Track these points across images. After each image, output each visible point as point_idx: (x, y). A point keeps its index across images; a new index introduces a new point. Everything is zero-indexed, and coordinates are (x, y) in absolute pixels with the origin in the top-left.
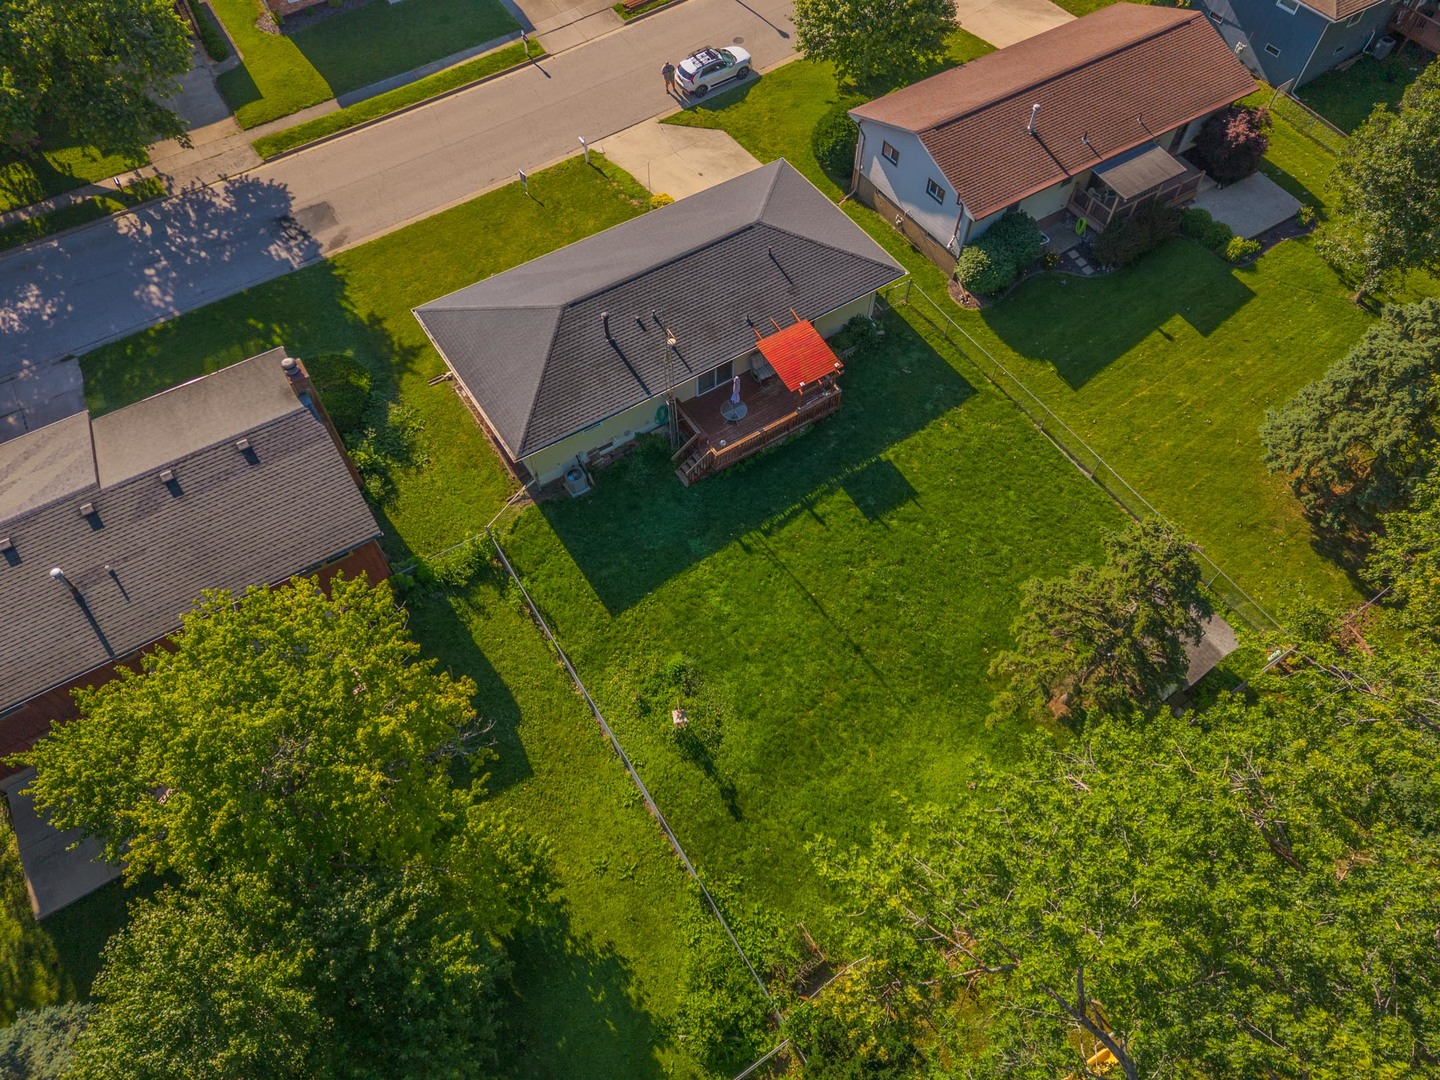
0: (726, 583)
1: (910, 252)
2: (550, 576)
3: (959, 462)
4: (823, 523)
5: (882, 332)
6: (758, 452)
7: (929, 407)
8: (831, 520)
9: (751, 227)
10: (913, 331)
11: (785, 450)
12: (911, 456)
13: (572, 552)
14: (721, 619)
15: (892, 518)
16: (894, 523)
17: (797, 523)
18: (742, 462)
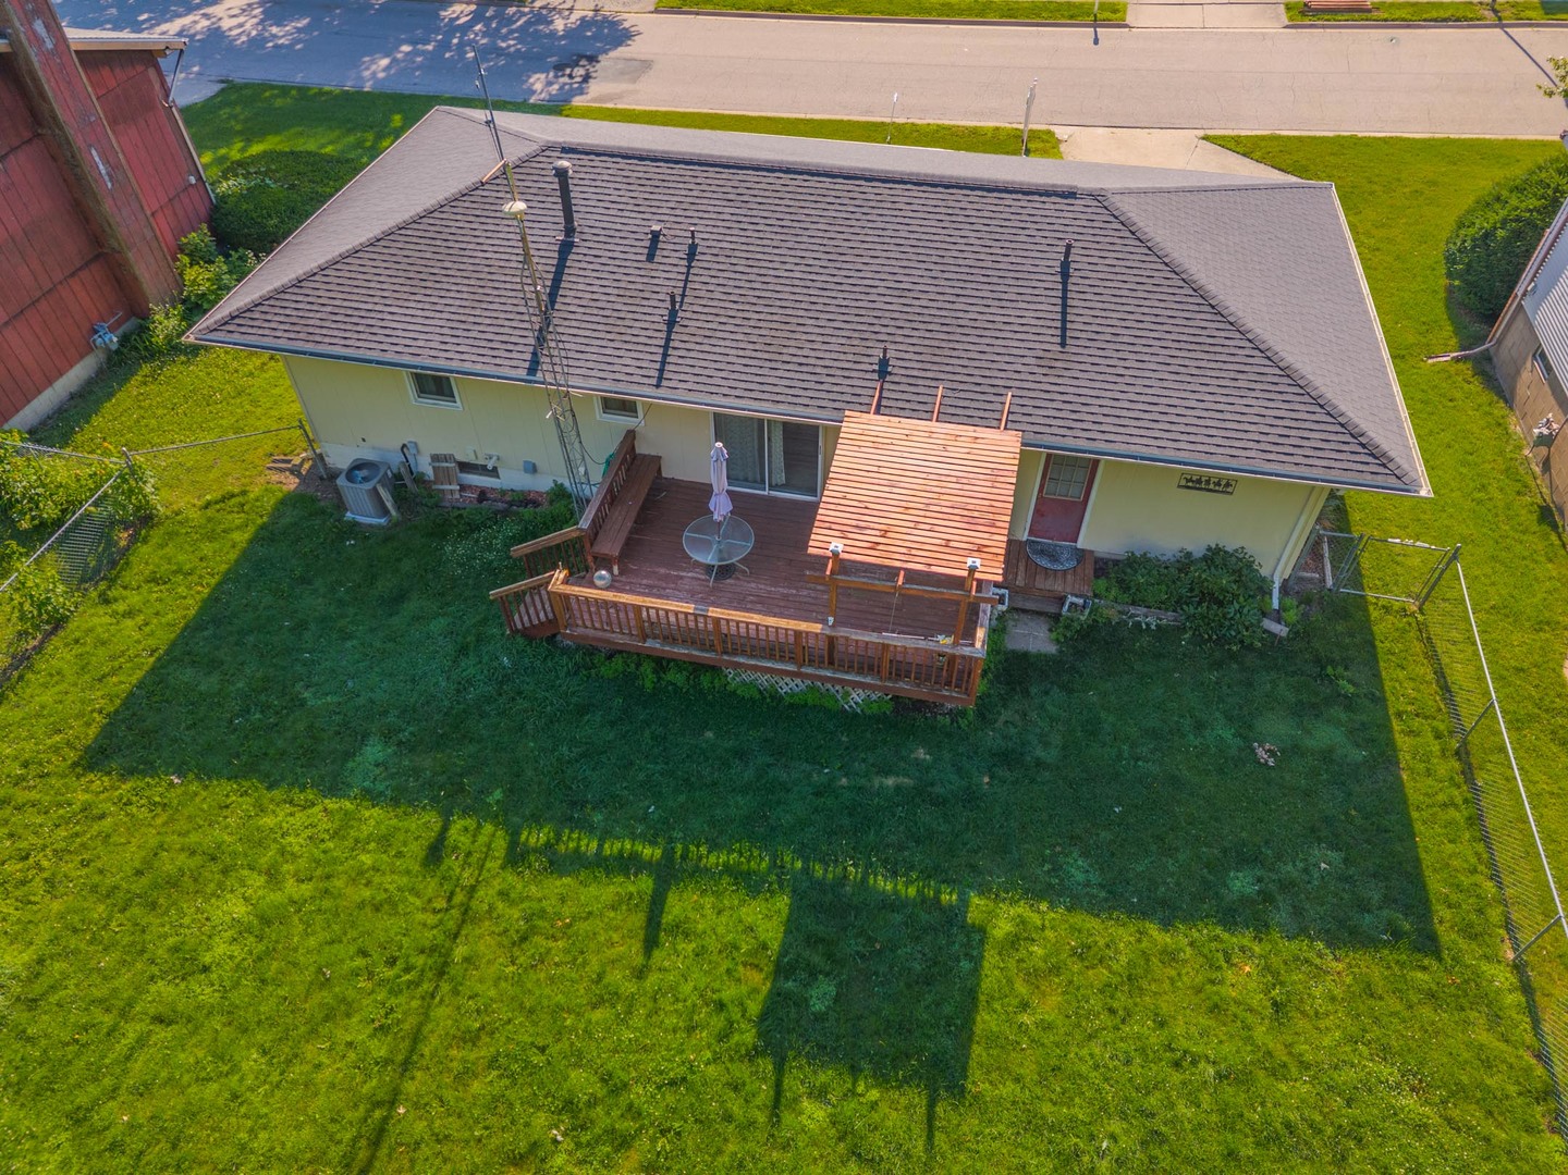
0: (306, 889)
1: (1530, 519)
2: (129, 614)
3: (1184, 1110)
4: (651, 944)
5: (1280, 630)
6: (714, 669)
7: (1241, 883)
8: (672, 958)
9: (1070, 194)
10: (1377, 675)
11: (769, 709)
12: (1056, 970)
13: (213, 600)
14: (188, 965)
15: (820, 1094)
16: (813, 1115)
17: (603, 892)
18: (661, 663)
